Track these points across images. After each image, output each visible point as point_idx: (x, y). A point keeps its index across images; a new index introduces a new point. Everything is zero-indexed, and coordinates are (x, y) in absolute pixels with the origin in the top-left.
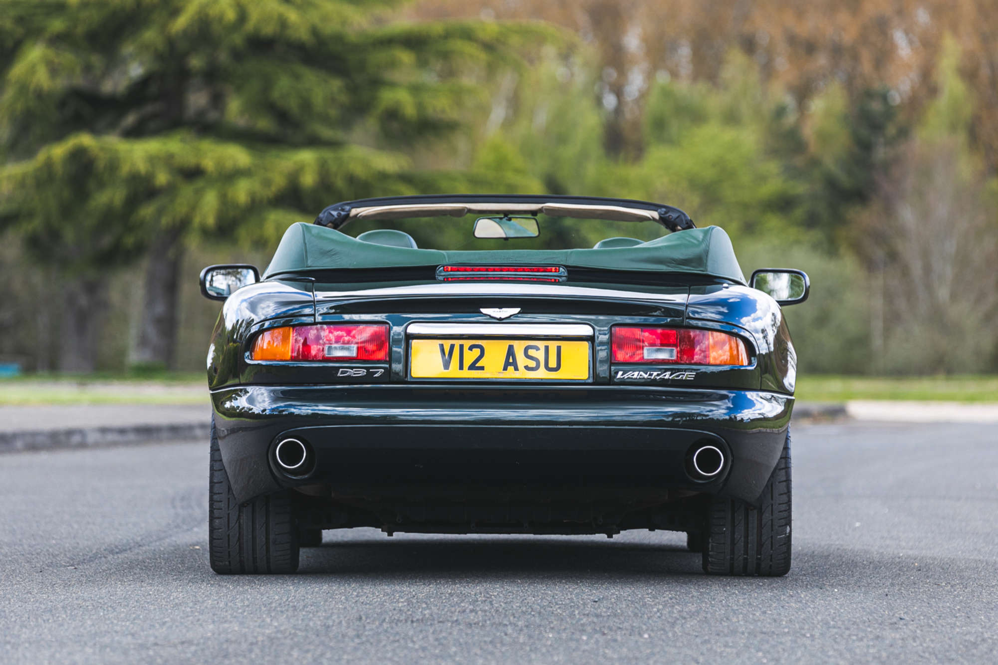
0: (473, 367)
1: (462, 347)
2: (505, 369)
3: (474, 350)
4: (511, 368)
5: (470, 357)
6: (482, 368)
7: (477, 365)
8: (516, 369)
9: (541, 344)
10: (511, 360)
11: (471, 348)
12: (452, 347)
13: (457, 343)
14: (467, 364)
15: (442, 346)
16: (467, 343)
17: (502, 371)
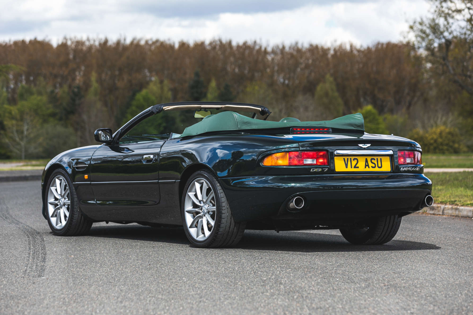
0: (355, 167)
1: (351, 159)
2: (365, 168)
3: (355, 160)
4: (367, 167)
5: (354, 163)
6: (358, 167)
7: (357, 166)
8: (369, 167)
9: (375, 158)
10: (367, 164)
11: (354, 160)
12: (348, 159)
13: (349, 158)
14: (353, 166)
15: (344, 159)
16: (353, 158)
17: (364, 168)
